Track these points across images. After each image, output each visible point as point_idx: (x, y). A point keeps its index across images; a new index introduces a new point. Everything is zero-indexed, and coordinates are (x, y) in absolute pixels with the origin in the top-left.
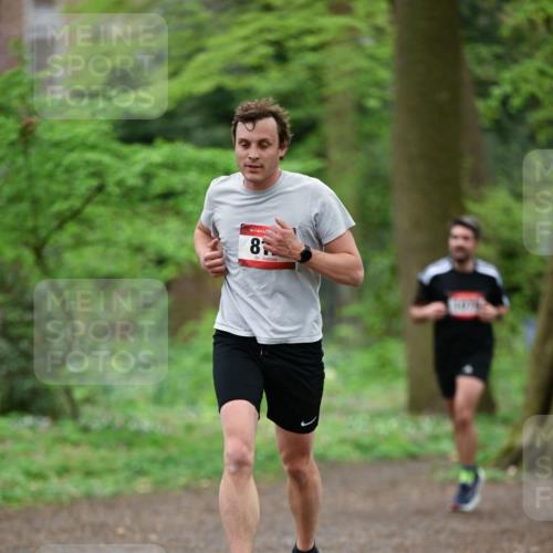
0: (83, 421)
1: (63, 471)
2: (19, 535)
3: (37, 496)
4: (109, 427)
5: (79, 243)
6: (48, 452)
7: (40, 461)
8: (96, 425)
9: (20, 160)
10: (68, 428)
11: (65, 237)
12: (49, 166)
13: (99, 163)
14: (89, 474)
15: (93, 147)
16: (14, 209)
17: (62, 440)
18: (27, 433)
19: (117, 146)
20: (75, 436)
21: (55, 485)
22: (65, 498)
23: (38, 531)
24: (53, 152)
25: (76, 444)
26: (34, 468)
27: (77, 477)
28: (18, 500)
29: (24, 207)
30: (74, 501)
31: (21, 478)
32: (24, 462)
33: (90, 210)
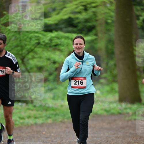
0: (34, 104)
1: (29, 117)
2: (17, 134)
3: (22, 123)
4: (41, 106)
5: (33, 58)
6: (25, 112)
7: (23, 115)
8: (37, 105)
9: (18, 36)
10: (30, 106)
11: (30, 56)
12: (25, 38)
13: (38, 37)
14: (36, 118)
15: (37, 33)
16: (16, 49)
17: (29, 109)
18: (20, 107)
19: (43, 32)
20: (32, 108)
21: (27, 121)
22: (29, 124)
23: (22, 133)
24: (27, 34)
25: (32, 110)
26: (22, 116)
27: (32, 119)
28: (17, 125)
29: (19, 48)
30: (32, 125)
31: (18, 119)
32: (19, 115)
33: (36, 49)
